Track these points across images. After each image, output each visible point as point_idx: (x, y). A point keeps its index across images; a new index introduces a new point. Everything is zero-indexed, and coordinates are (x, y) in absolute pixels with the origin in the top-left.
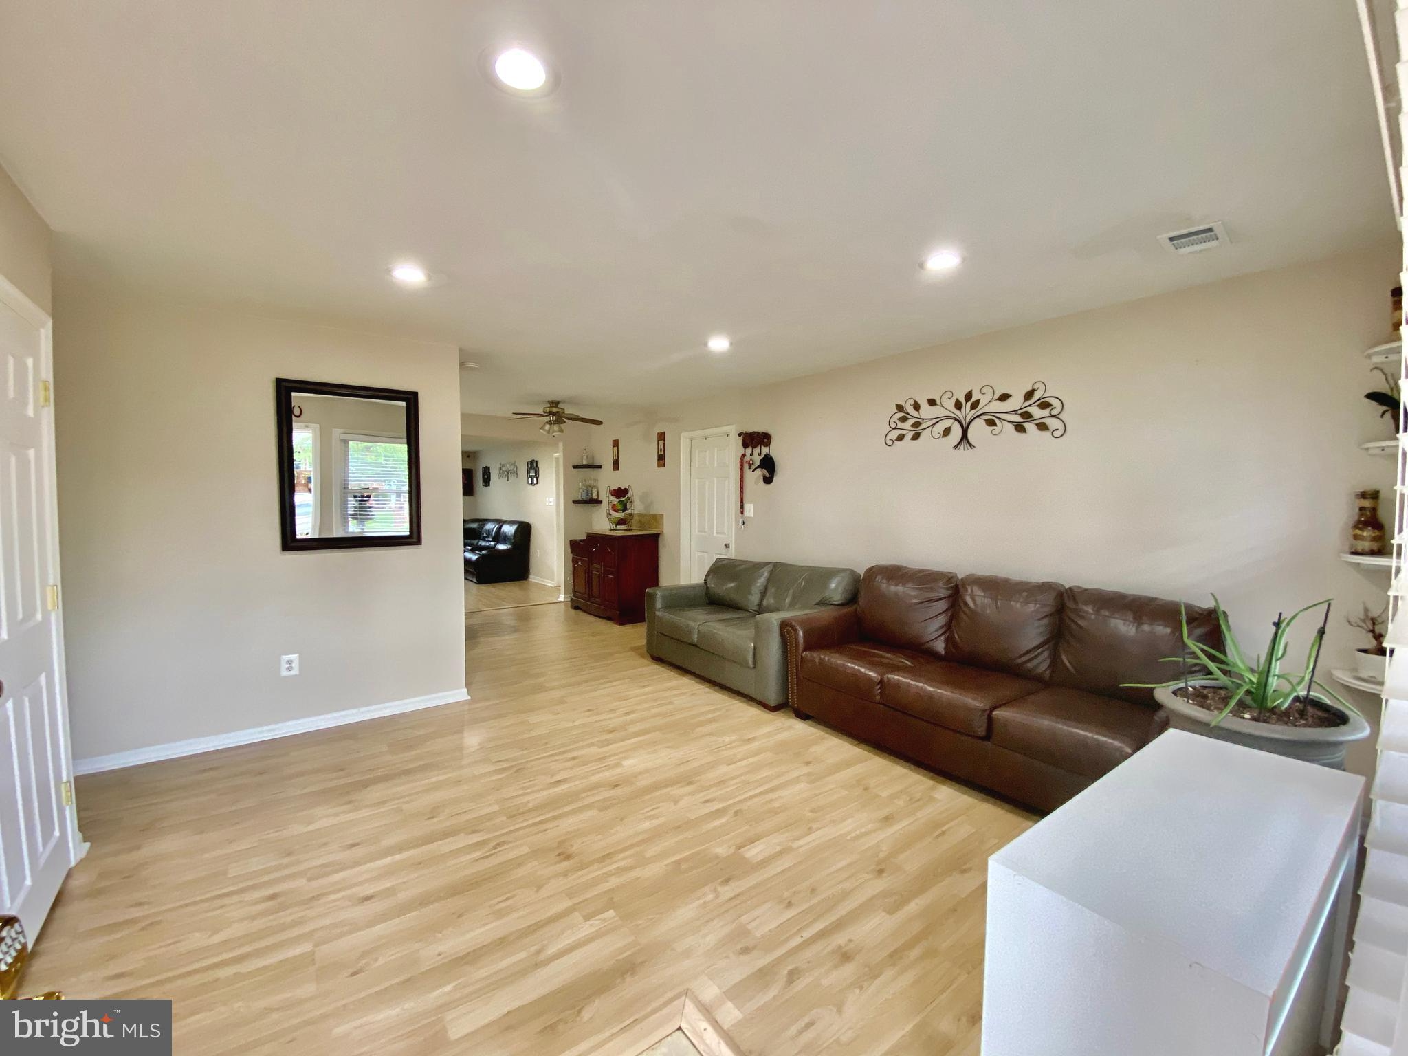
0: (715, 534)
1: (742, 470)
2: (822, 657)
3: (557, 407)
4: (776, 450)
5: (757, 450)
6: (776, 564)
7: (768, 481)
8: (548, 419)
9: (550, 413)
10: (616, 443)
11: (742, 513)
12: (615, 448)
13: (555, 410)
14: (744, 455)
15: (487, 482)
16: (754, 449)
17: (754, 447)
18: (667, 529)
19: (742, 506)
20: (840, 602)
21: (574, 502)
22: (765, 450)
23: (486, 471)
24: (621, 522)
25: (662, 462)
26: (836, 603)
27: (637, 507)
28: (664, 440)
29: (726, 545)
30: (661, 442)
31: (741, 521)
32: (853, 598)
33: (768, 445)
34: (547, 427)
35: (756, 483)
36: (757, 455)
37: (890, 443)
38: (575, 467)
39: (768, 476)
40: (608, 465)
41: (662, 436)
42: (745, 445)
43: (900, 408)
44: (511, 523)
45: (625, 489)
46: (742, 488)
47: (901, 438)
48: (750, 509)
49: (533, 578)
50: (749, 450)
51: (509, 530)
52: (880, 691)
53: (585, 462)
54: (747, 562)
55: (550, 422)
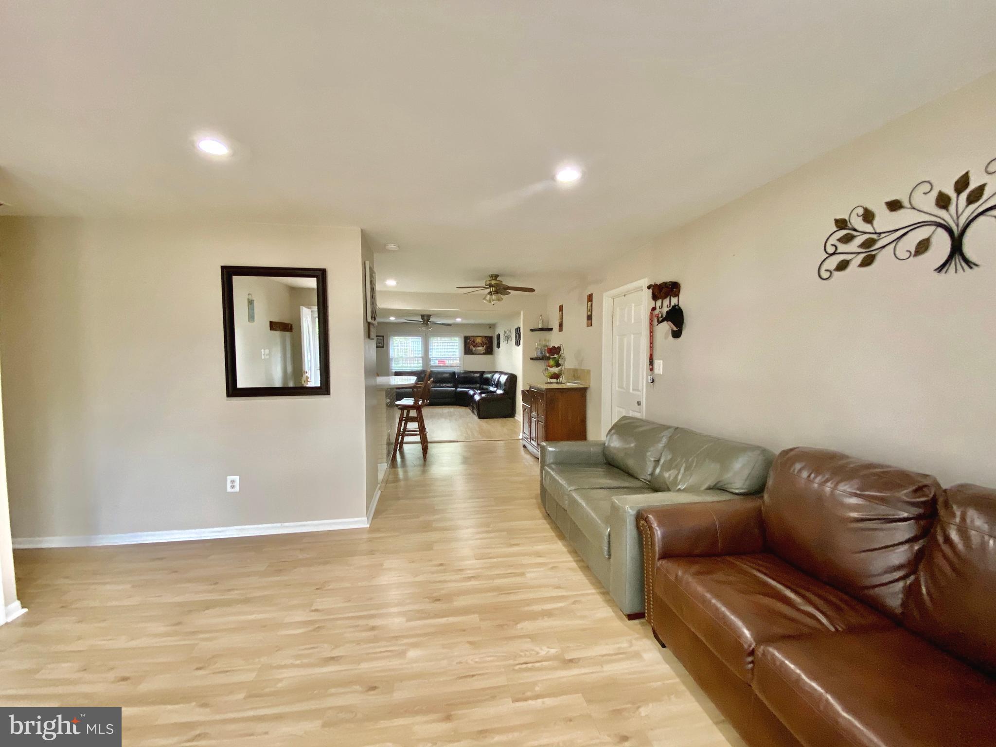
0: (631, 391)
1: (651, 324)
3: (496, 280)
4: (685, 300)
5: (666, 302)
6: (677, 428)
7: (677, 334)
8: (489, 290)
9: (491, 286)
10: (561, 308)
11: (651, 370)
12: (561, 312)
13: (493, 282)
14: (654, 309)
15: (498, 346)
16: (664, 301)
17: (663, 298)
18: (593, 384)
19: (651, 363)
20: (742, 491)
21: (532, 359)
22: (674, 301)
23: (499, 336)
24: (556, 376)
25: (590, 322)
26: (737, 491)
27: (569, 362)
28: (592, 301)
29: (638, 402)
30: (590, 303)
31: (650, 378)
32: (757, 491)
33: (677, 295)
34: (489, 297)
35: (666, 338)
36: (665, 306)
37: (825, 275)
38: (532, 330)
39: (675, 329)
40: (556, 327)
41: (590, 298)
42: (655, 297)
43: (841, 224)
44: (505, 374)
45: (558, 347)
46: (651, 343)
47: (843, 266)
48: (659, 365)
49: (515, 418)
50: (659, 303)
51: (503, 379)
52: (751, 666)
53: (540, 326)
54: (653, 423)
55: (490, 293)
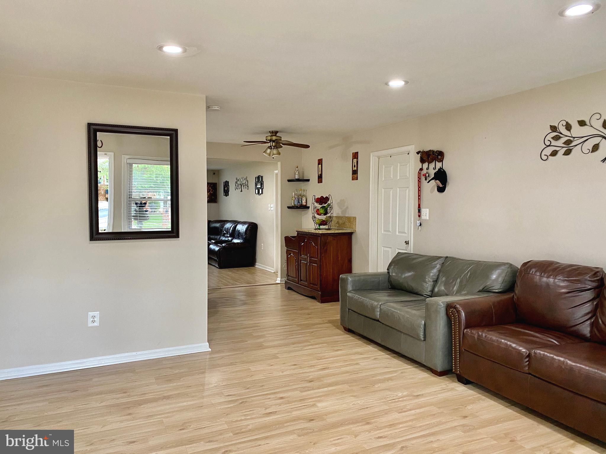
0: (397, 233)
1: (419, 181)
2: (480, 333)
3: (275, 135)
4: (447, 165)
5: (432, 165)
6: (447, 257)
7: (441, 190)
8: (269, 145)
9: (271, 141)
10: (320, 162)
11: (419, 216)
12: (320, 166)
13: (274, 138)
14: (421, 169)
15: (226, 193)
16: (430, 164)
17: (429, 163)
18: (359, 229)
19: (419, 211)
20: (500, 290)
21: (289, 207)
22: (439, 165)
23: (226, 184)
24: (323, 223)
25: (355, 176)
26: (497, 291)
27: (335, 212)
28: (357, 158)
29: (406, 242)
30: (355, 160)
31: (418, 222)
32: (510, 288)
33: (441, 160)
34: (269, 151)
35: (432, 191)
36: (432, 169)
37: (544, 158)
38: (289, 181)
39: (441, 186)
40: (314, 178)
41: (356, 156)
42: (422, 161)
43: (554, 129)
44: (244, 223)
45: (327, 197)
46: (419, 196)
47: (554, 153)
48: (425, 212)
49: (258, 265)
50: (425, 165)
51: (241, 228)
52: (528, 363)
53: (297, 177)
54: (422, 256)
55: (270, 147)
